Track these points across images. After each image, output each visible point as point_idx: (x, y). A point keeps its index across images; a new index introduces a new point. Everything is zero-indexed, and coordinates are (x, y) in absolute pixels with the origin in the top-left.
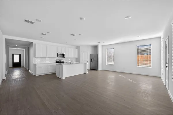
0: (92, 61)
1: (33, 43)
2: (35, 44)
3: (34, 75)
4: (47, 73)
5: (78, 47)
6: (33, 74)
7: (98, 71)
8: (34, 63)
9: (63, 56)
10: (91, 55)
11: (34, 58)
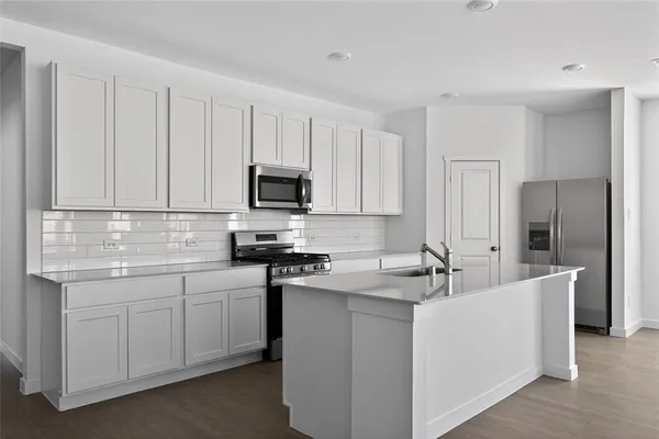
0: (545, 247)
1: (32, 59)
2: (47, 74)
3: (38, 398)
4: (158, 375)
5: (406, 122)
6: (30, 386)
7: (622, 339)
8: (31, 270)
9: (298, 198)
10: (526, 191)
11: (32, 216)
